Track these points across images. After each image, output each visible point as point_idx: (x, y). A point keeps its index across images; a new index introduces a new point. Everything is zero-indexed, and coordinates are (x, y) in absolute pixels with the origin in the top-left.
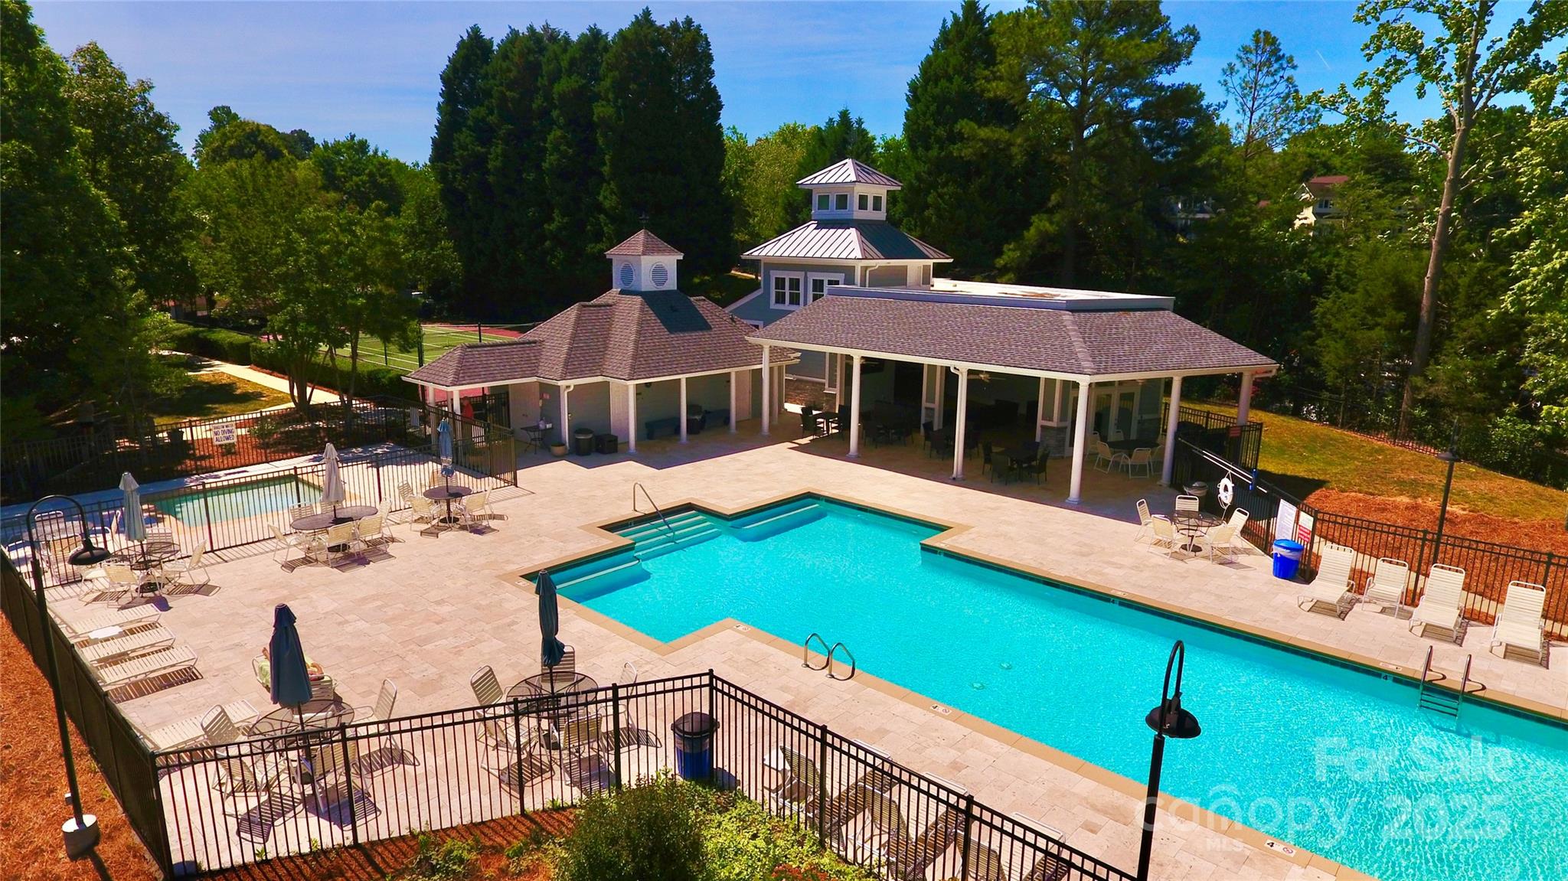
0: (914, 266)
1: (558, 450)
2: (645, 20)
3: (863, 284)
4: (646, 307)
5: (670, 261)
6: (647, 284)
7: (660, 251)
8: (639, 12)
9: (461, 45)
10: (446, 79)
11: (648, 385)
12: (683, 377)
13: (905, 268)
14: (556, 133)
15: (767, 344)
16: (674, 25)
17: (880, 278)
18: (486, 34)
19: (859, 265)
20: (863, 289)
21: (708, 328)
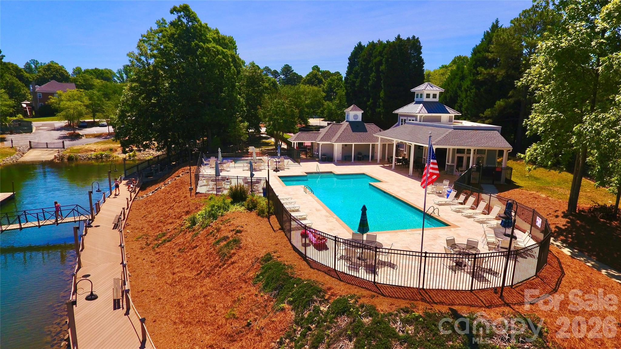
0: (444, 117)
1: (317, 159)
2: (398, 38)
3: (420, 121)
4: (349, 125)
5: (360, 113)
6: (351, 119)
7: (356, 110)
8: (396, 36)
9: (355, 48)
10: (349, 59)
11: (346, 145)
12: (353, 144)
13: (440, 117)
14: (373, 74)
15: (380, 137)
16: (408, 39)
17: (426, 119)
18: (363, 44)
19: (419, 115)
20: (420, 123)
21: (367, 131)
